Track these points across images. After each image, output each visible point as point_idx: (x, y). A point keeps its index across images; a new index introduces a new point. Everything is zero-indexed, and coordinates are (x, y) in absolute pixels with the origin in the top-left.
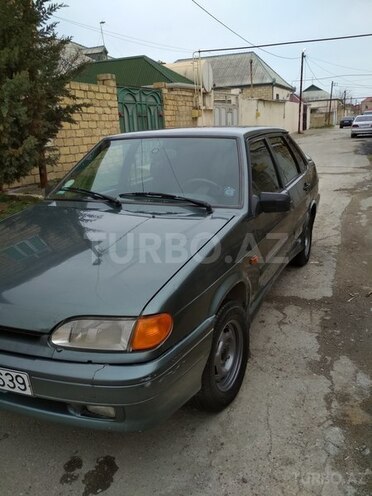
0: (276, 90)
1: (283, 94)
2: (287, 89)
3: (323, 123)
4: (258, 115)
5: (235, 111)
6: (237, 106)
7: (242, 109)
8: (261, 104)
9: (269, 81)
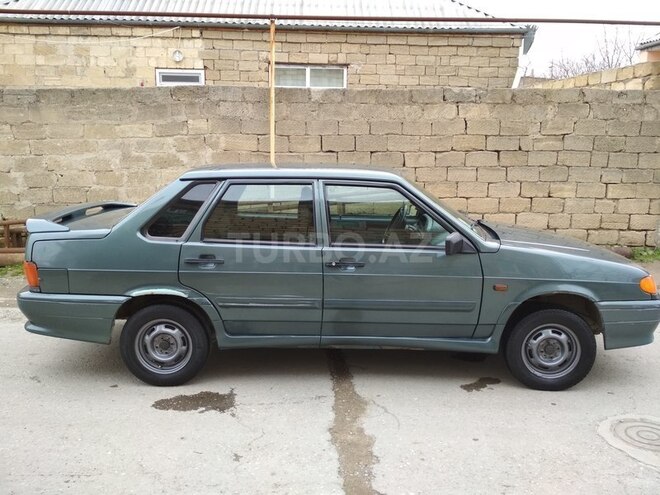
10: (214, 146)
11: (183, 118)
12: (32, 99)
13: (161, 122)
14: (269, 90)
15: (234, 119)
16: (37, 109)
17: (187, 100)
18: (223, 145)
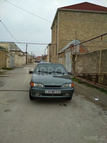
0: (21, 53)
1: (22, 54)
2: (22, 52)
3: (30, 62)
4: (18, 59)
5: (14, 57)
6: (14, 56)
7: (15, 57)
8: (19, 56)
9: (19, 50)
11: (94, 57)
13: (92, 58)
14: (100, 51)
17: (94, 54)
18: (97, 62)
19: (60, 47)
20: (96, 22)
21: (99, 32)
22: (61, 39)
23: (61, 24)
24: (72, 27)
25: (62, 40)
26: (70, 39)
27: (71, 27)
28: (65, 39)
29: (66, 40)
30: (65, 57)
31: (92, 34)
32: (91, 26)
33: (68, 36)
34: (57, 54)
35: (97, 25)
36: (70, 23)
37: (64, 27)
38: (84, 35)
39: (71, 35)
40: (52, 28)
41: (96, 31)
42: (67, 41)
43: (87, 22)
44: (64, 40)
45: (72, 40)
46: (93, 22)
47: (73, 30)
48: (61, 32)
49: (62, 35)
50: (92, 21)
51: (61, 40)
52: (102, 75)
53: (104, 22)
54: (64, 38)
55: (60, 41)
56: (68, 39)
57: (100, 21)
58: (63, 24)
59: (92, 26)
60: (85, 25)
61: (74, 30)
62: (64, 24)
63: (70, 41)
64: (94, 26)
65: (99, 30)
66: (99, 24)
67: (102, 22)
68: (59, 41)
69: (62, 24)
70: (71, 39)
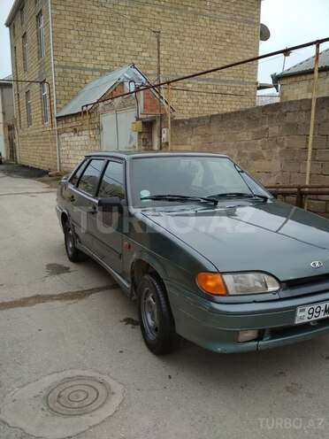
10: (281, 145)
11: (267, 126)
12: (207, 121)
13: (256, 130)
14: (311, 100)
15: (294, 124)
16: (209, 125)
17: (269, 113)
18: (286, 144)
19: (63, 93)
20: (177, 13)
21: (188, 47)
22: (63, 64)
23: (58, 8)
24: (101, 22)
25: (69, 67)
26: (97, 67)
27: (98, 22)
28: (79, 65)
29: (82, 69)
30: (100, 129)
31: (166, 53)
32: (162, 23)
33: (88, 52)
34: (54, 120)
35: (182, 22)
36: (93, 7)
37: (72, 18)
38: (144, 54)
39: (97, 49)
40: (10, 24)
41: (178, 41)
42: (87, 73)
43: (148, 8)
44: (74, 68)
45: (104, 68)
46: (168, 11)
47: (103, 31)
48: (62, 35)
49: (64, 49)
50: (164, 7)
51: (64, 68)
52: (315, 190)
53: (201, 14)
54: (73, 59)
55: (61, 70)
56: (88, 66)
57: (189, 9)
58: (67, 8)
59: (165, 24)
60: (145, 20)
61: (108, 32)
62: (71, 9)
63: (97, 73)
64: (172, 24)
65: (187, 39)
66: (185, 18)
67: (196, 14)
68: (57, 70)
69: (63, 8)
70: (100, 67)
